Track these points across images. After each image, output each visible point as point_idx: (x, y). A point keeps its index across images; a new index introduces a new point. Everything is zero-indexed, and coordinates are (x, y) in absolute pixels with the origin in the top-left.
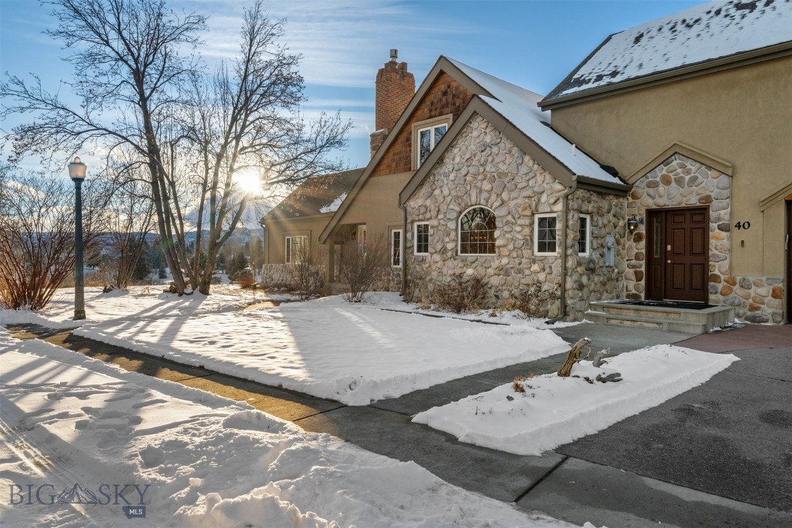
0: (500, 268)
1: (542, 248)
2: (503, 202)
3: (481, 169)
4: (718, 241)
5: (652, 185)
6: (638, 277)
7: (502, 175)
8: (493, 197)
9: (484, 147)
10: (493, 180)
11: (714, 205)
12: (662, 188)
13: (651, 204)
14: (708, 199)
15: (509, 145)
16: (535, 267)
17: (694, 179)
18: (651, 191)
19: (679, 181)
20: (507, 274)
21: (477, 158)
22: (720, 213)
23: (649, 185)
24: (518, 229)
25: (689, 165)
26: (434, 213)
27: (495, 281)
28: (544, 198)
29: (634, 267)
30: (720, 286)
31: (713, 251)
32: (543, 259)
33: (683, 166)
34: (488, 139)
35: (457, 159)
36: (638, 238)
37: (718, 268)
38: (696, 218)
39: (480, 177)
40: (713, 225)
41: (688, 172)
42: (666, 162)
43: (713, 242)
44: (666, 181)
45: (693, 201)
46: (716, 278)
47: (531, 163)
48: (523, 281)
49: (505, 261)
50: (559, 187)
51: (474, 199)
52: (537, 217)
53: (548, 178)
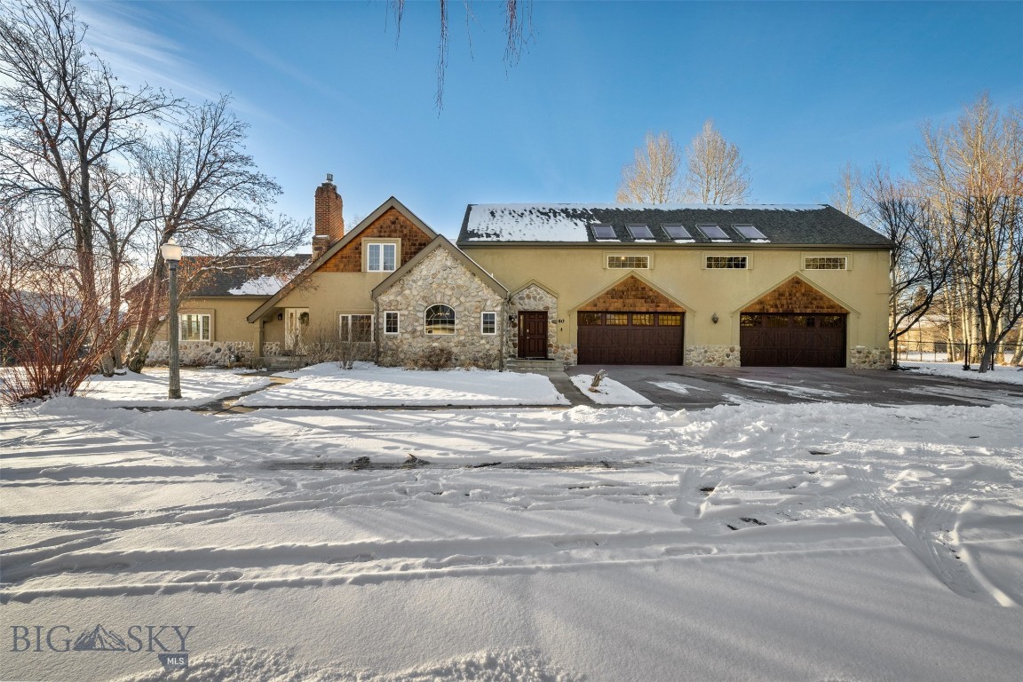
0: (459, 342)
1: (486, 330)
2: (461, 302)
3: (444, 282)
4: (552, 328)
5: (521, 298)
6: (514, 345)
7: (459, 287)
8: (454, 299)
9: (445, 268)
10: (453, 289)
11: (550, 311)
12: (526, 301)
13: (520, 308)
14: (548, 308)
15: (464, 269)
16: (483, 341)
17: (541, 298)
18: (521, 302)
19: (535, 298)
20: (464, 345)
21: (441, 274)
22: (552, 315)
23: (520, 298)
24: (472, 319)
25: (539, 290)
26: (403, 306)
27: (455, 350)
28: (489, 303)
29: (513, 340)
30: (553, 349)
31: (550, 333)
32: (487, 337)
33: (536, 291)
34: (449, 263)
35: (424, 273)
36: (514, 326)
37: (552, 341)
38: (541, 316)
39: (444, 286)
40: (550, 321)
41: (539, 294)
42: (528, 288)
43: (550, 329)
44: (528, 297)
45: (541, 308)
46: (551, 346)
47: (480, 282)
48: (475, 350)
49: (462, 338)
50: (499, 298)
51: (438, 299)
52: (482, 313)
53: (491, 292)
